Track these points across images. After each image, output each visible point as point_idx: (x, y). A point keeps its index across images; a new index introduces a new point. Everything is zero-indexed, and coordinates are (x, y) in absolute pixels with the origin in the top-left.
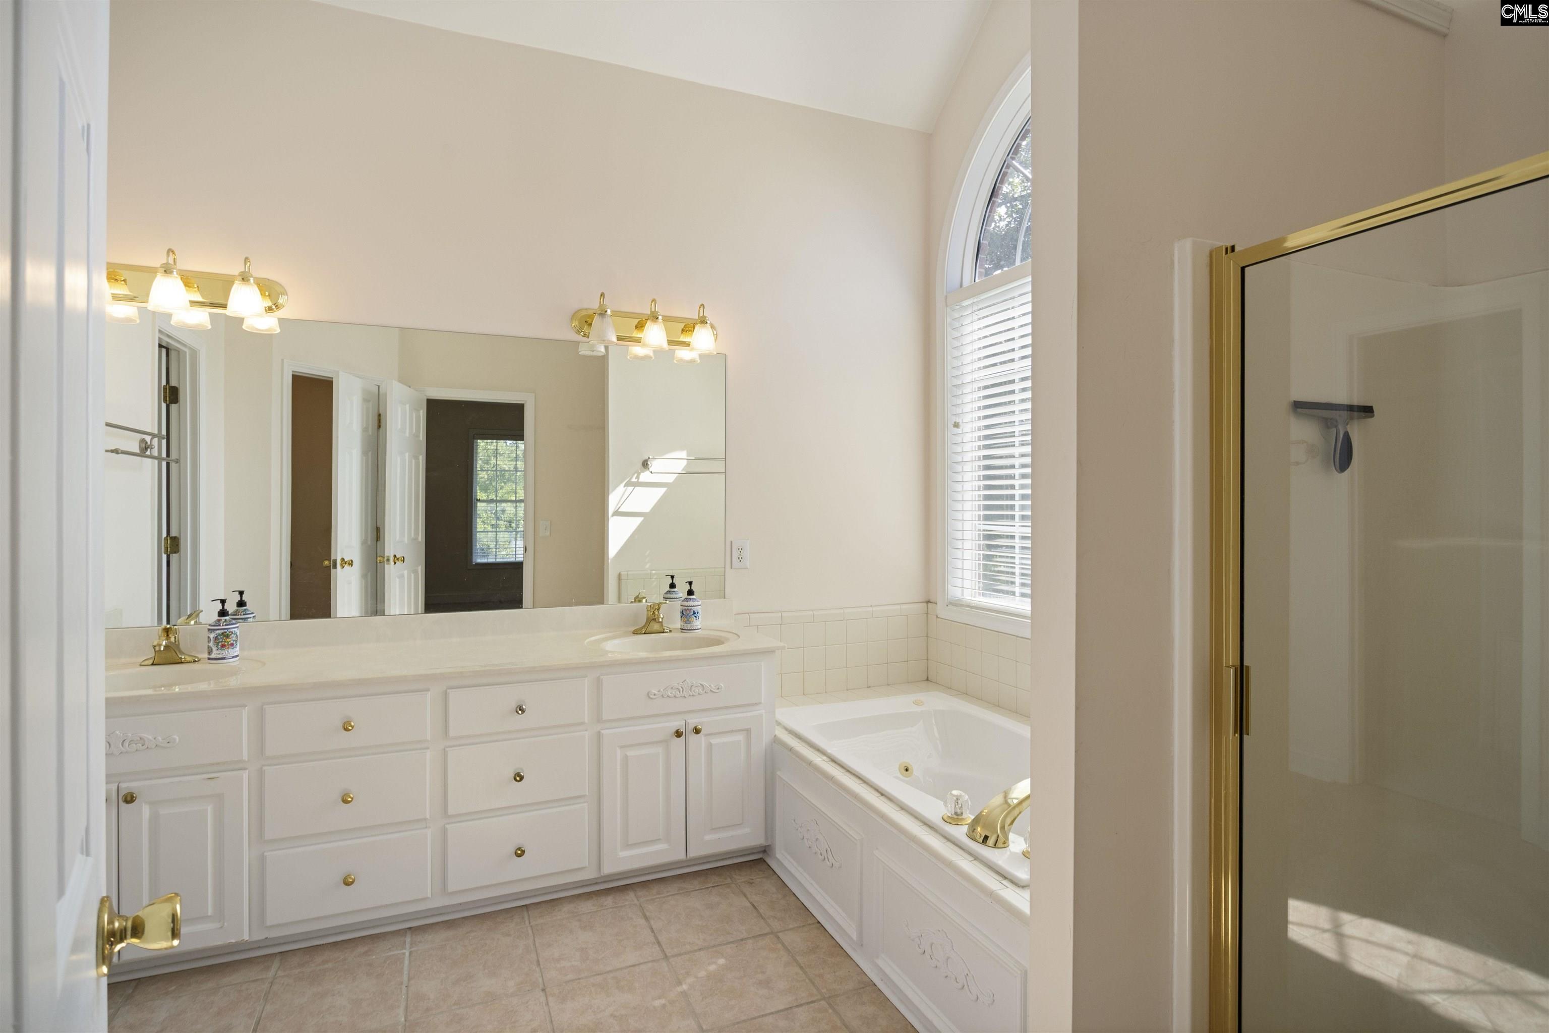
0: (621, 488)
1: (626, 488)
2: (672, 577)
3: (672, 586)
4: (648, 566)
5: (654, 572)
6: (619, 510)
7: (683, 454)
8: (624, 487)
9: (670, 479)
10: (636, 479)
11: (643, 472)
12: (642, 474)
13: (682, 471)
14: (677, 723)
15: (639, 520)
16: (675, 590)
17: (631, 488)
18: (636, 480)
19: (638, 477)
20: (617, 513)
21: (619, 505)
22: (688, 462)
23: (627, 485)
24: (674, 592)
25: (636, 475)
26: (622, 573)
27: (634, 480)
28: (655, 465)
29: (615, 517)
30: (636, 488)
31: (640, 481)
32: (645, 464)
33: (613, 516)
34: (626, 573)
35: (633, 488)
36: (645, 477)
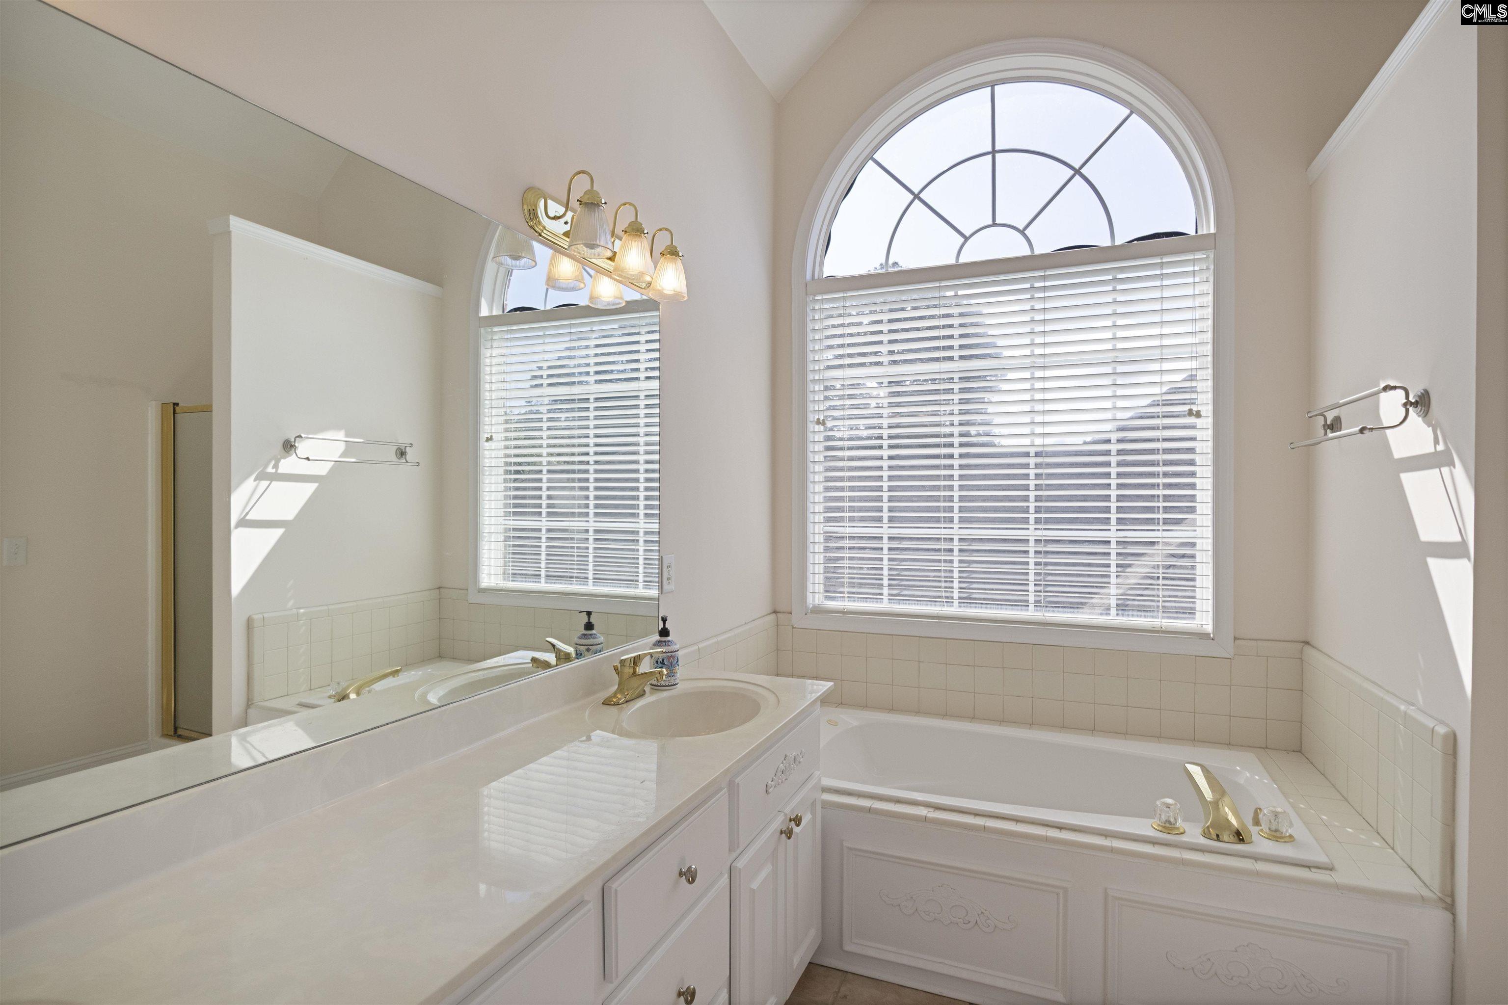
0: (250, 483)
1: (257, 481)
2: (589, 614)
3: (589, 626)
4: (291, 603)
5: (302, 611)
6: (248, 518)
7: (341, 435)
8: (255, 480)
9: (322, 469)
10: (273, 468)
11: (285, 458)
12: (282, 461)
13: (340, 457)
14: (778, 823)
15: (279, 532)
16: (594, 632)
17: (265, 484)
18: (274, 471)
19: (276, 466)
20: (244, 523)
21: (247, 510)
22: (346, 446)
23: (258, 478)
24: (591, 635)
25: (273, 462)
26: (255, 617)
27: (270, 470)
28: (303, 448)
29: (240, 529)
30: (273, 482)
31: (279, 471)
32: (289, 446)
33: (237, 527)
34: (261, 616)
35: (269, 482)
36: (288, 465)
